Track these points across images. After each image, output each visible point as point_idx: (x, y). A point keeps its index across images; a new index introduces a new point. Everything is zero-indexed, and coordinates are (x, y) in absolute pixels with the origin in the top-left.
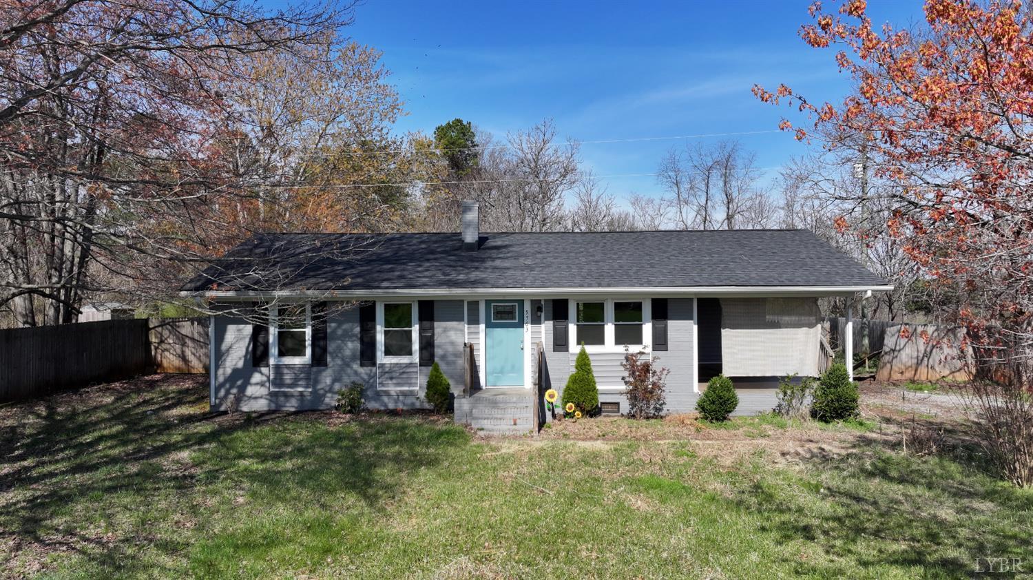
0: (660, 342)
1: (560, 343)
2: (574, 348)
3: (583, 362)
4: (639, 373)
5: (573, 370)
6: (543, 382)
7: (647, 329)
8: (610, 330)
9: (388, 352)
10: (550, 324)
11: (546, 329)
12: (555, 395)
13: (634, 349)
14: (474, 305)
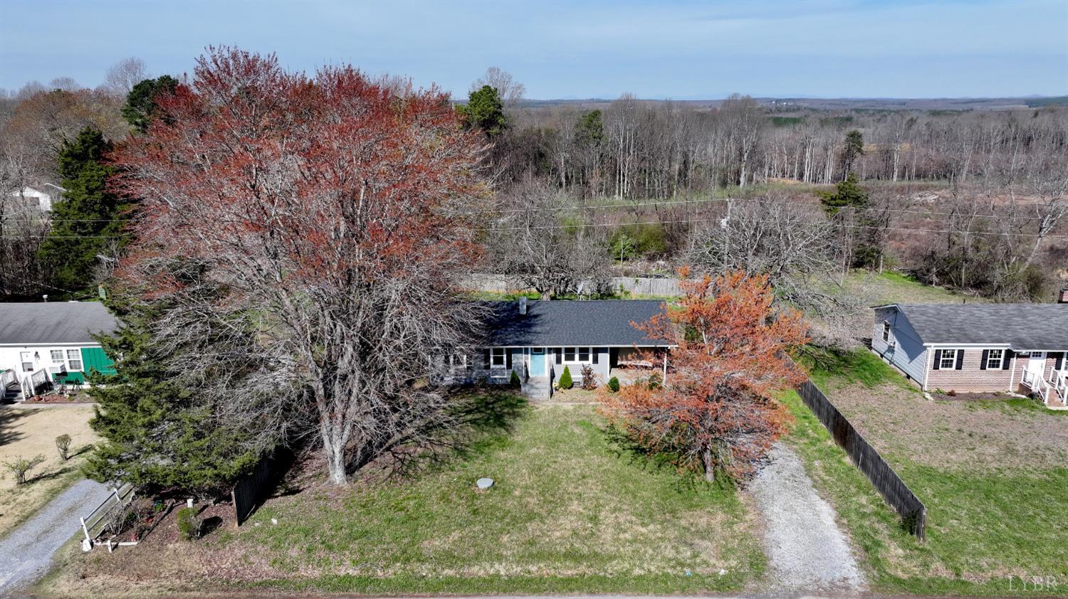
0: (596, 360)
1: (559, 361)
2: (563, 361)
3: (566, 370)
4: (587, 373)
5: (563, 373)
6: (553, 376)
7: (591, 356)
8: (577, 356)
9: (495, 363)
10: (555, 355)
11: (553, 356)
12: (556, 384)
13: (585, 363)
14: (526, 349)
